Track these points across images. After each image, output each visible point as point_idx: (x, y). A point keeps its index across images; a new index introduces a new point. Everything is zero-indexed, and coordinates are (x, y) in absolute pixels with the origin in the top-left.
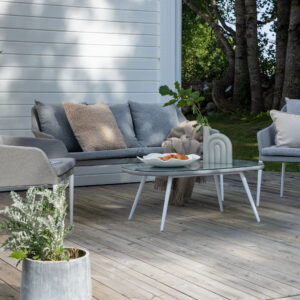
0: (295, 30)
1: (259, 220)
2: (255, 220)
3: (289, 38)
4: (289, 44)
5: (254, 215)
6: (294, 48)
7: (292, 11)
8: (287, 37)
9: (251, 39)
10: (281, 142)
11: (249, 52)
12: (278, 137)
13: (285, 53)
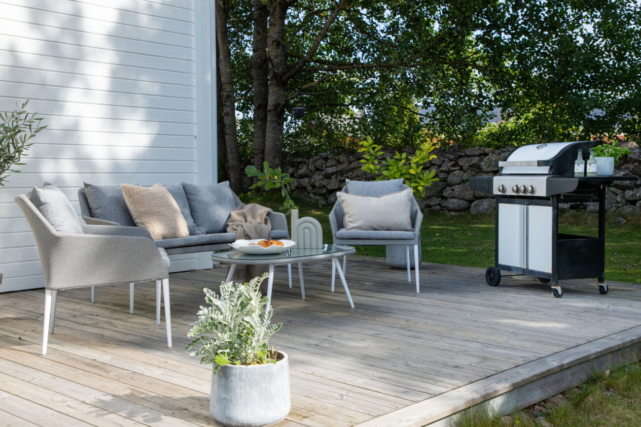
0: (275, 110)
1: (353, 306)
2: (350, 307)
3: (269, 118)
4: (268, 124)
5: (349, 303)
6: (274, 128)
7: (270, 91)
8: (266, 117)
9: (230, 118)
10: (351, 225)
11: (227, 131)
12: (347, 219)
13: (264, 132)
